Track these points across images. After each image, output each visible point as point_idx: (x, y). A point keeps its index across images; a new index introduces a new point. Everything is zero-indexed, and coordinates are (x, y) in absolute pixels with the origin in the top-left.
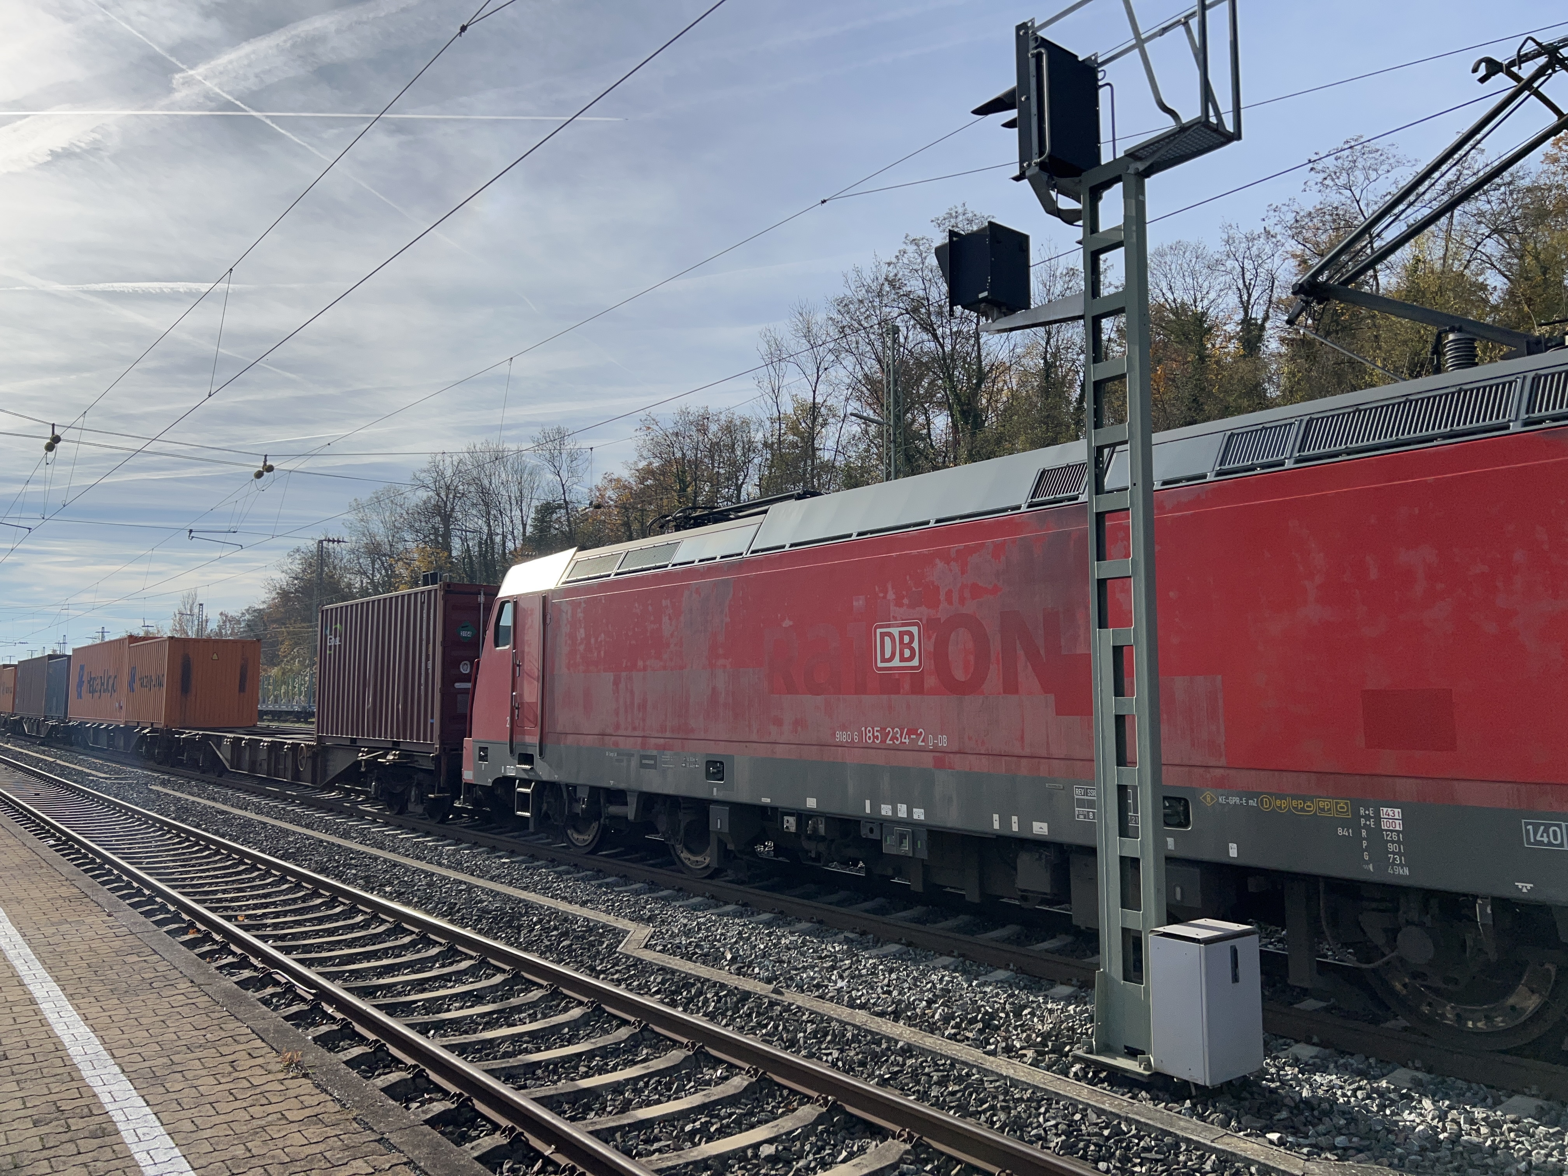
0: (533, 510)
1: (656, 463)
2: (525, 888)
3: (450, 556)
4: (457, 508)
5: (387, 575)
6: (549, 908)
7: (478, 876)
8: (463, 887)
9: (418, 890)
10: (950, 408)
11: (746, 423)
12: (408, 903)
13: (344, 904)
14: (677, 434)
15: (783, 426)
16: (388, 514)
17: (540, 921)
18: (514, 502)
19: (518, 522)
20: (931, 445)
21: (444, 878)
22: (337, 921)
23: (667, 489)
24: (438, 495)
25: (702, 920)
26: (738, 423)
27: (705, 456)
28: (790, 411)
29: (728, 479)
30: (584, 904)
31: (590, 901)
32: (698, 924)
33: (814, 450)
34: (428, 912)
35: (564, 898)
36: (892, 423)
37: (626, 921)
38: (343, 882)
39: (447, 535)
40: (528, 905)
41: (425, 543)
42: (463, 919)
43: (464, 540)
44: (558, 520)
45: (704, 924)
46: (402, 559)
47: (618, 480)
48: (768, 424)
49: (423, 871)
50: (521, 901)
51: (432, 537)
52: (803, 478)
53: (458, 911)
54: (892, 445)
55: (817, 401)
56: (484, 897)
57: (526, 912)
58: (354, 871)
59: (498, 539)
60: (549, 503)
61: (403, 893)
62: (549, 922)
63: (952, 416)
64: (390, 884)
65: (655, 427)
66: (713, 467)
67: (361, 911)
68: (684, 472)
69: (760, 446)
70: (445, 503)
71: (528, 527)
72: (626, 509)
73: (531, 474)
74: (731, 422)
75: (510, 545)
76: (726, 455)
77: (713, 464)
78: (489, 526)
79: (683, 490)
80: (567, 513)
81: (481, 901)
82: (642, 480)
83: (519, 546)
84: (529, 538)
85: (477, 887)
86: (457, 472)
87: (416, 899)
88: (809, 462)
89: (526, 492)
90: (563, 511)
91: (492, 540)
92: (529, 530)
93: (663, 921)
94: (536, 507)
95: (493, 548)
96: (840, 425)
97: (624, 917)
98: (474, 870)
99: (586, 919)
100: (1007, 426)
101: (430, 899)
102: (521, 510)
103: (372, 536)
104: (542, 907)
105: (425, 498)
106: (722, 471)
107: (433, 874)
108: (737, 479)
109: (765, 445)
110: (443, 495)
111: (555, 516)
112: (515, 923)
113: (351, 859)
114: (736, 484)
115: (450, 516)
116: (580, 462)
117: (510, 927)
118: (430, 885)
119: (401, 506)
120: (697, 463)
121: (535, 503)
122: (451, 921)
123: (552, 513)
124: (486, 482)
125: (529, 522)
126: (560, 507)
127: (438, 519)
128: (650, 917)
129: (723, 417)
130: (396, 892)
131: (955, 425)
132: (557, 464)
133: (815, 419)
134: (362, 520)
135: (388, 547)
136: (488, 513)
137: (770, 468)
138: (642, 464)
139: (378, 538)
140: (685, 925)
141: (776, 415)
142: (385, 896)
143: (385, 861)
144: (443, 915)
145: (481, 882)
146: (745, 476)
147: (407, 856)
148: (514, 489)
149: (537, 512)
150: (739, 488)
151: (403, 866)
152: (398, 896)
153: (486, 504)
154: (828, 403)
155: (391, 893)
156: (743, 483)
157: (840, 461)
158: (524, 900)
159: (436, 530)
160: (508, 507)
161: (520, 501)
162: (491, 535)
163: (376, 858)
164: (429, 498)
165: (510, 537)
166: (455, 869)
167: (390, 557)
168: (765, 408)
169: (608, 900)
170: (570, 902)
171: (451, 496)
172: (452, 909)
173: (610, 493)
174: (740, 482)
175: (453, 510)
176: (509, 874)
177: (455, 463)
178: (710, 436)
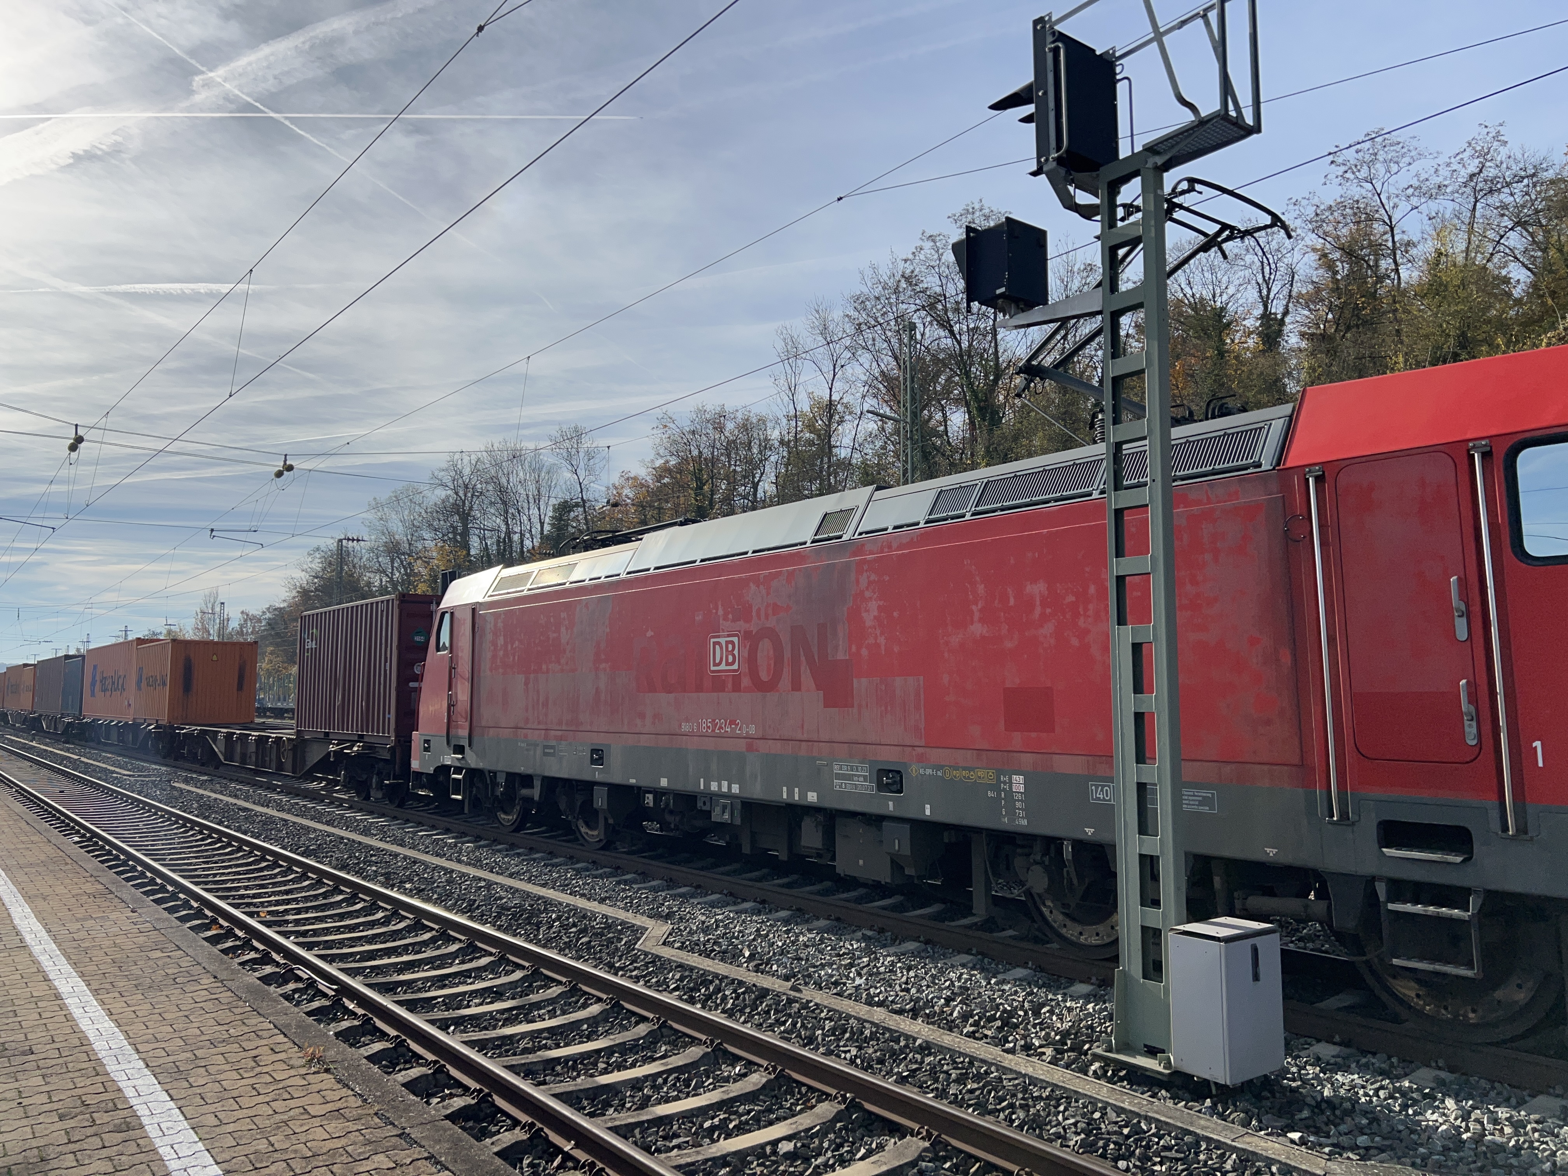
0: (551, 508)
1: (673, 461)
2: (544, 885)
3: (468, 554)
4: (475, 507)
5: (406, 574)
6: (568, 905)
7: (498, 873)
8: (483, 884)
9: (438, 887)
10: (967, 405)
11: (762, 421)
12: (428, 900)
13: (364, 900)
14: (693, 432)
15: (800, 424)
16: (406, 512)
17: (558, 918)
18: (531, 501)
19: (535, 520)
20: (948, 442)
21: (463, 875)
22: (358, 917)
23: (684, 487)
24: (457, 493)
25: (720, 917)
26: (755, 421)
27: (722, 454)
28: (806, 409)
29: (745, 477)
30: (602, 901)
31: (609, 898)
32: (716, 921)
33: (831, 447)
34: (448, 909)
35: (583, 895)
36: (908, 420)
37: (645, 918)
38: (364, 879)
39: (465, 534)
40: (548, 902)
41: (444, 541)
42: (482, 916)
43: (483, 539)
44: (576, 518)
45: (722, 921)
46: (420, 558)
47: (635, 479)
48: (784, 421)
49: (443, 868)
50: (540, 898)
51: (451, 536)
52: (819, 476)
53: (478, 908)
54: (909, 443)
55: (833, 398)
56: (503, 894)
57: (546, 909)
58: (374, 868)
59: (516, 537)
60: (566, 502)
61: (423, 890)
62: (568, 919)
63: (969, 412)
64: (411, 881)
65: (671, 425)
66: (730, 465)
67: (382, 908)
68: (701, 470)
69: (777, 444)
70: (464, 502)
71: (545, 525)
72: (644, 507)
73: (548, 473)
74: (747, 420)
75: (528, 543)
76: (743, 453)
77: (729, 462)
78: (507, 524)
79: (700, 488)
80: (585, 511)
81: (501, 898)
82: (659, 478)
83: (536, 544)
84: (547, 537)
85: (496, 883)
86: (475, 470)
87: (435, 896)
88: (826, 459)
89: (543, 491)
90: (581, 509)
91: (510, 539)
92: (547, 528)
93: (681, 918)
94: (554, 505)
95: (511, 547)
96: (856, 422)
97: (642, 914)
98: (493, 868)
99: (605, 916)
100: (1025, 422)
101: (449, 895)
102: (539, 509)
103: (391, 534)
104: (561, 904)
105: (443, 497)
106: (738, 469)
107: (453, 871)
108: (754, 477)
109: (782, 442)
110: (461, 493)
111: (572, 514)
112: (535, 920)
113: (372, 856)
114: (753, 482)
115: (468, 515)
116: (597, 461)
117: (529, 923)
118: (450, 882)
119: (420, 505)
120: (714, 461)
121: (553, 501)
122: (471, 918)
123: (569, 512)
124: (504, 481)
125: (547, 520)
126: (577, 505)
127: (456, 517)
128: (668, 914)
129: (739, 415)
130: (416, 889)
131: (972, 422)
132: (574, 463)
133: (831, 416)
134: (381, 519)
135: (407, 546)
136: (506, 512)
137: (787, 465)
138: (659, 463)
139: (397, 537)
140: (703, 922)
141: (792, 412)
142: (405, 892)
143: (405, 858)
144: (462, 912)
145: (500, 879)
146: (762, 474)
147: (427, 853)
148: (532, 488)
149: (554, 510)
150: (755, 486)
151: (423, 863)
152: (419, 893)
153: (504, 503)
154: (845, 401)
155: (411, 890)
156: (759, 481)
157: (857, 459)
158: (543, 897)
159: (455, 528)
160: (526, 505)
161: (537, 499)
162: (509, 533)
163: (396, 855)
164: (448, 497)
165: (528, 535)
166: (475, 866)
167: (409, 555)
168: (781, 406)
169: (626, 897)
170: (589, 899)
171: (469, 495)
172: (471, 905)
173: (627, 491)
174: (756, 480)
175: (471, 508)
176: (528, 871)
177: (474, 462)
178: (727, 434)
